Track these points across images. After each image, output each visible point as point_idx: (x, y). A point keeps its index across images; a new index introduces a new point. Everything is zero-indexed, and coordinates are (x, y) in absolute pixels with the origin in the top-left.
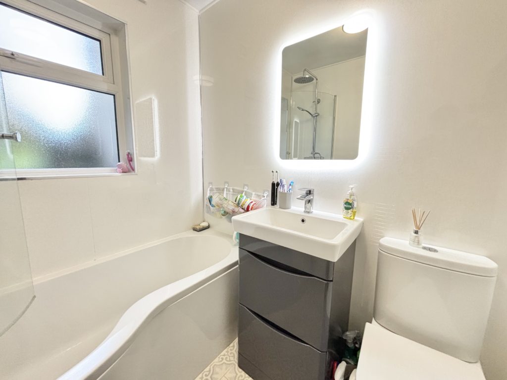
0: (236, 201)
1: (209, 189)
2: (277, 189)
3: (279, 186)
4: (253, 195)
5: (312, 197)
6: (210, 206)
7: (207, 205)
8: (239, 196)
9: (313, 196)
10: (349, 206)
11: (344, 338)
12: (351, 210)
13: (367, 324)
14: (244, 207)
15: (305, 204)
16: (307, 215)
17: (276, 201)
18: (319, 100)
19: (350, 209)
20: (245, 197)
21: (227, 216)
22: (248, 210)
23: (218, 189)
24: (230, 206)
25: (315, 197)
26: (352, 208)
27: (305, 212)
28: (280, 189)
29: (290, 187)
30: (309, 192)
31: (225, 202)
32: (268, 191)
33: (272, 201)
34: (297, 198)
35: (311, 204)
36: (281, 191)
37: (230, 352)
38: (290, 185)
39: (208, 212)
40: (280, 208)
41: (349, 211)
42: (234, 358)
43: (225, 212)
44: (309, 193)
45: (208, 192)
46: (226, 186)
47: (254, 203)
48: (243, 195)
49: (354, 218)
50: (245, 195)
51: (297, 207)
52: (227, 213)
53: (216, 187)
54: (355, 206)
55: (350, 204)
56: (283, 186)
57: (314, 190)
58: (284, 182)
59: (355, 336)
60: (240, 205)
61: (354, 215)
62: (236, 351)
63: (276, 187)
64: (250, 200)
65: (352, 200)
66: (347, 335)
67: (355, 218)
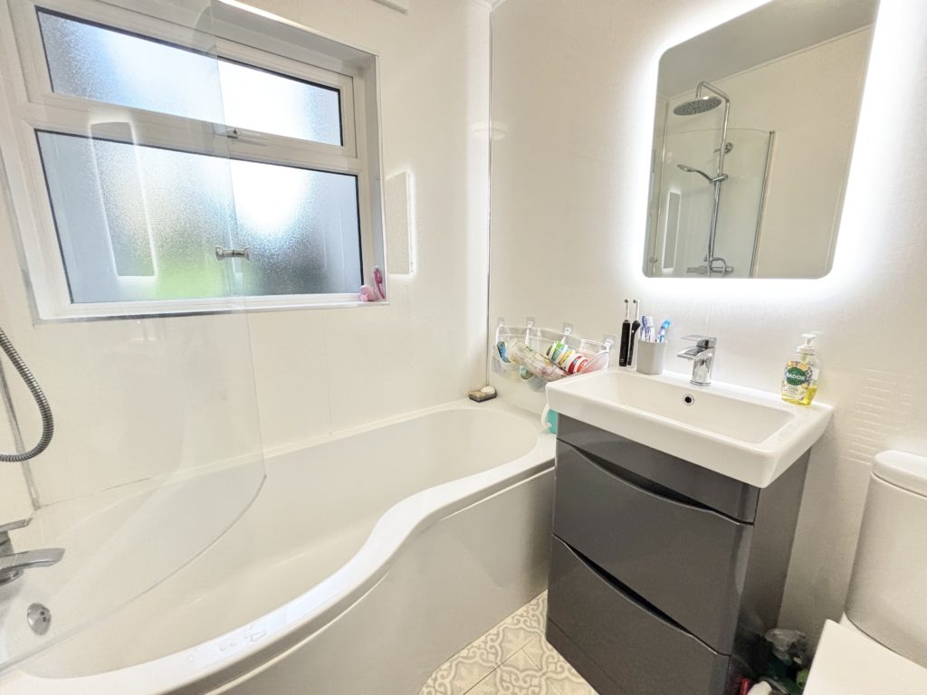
0: (548, 354)
1: (498, 329)
2: (633, 335)
3: (639, 330)
4: (582, 344)
5: (710, 355)
6: (501, 360)
7: (494, 358)
8: (555, 346)
9: (713, 353)
10: (798, 376)
11: (769, 639)
12: (805, 385)
13: (829, 624)
14: (563, 366)
15: (695, 367)
16: (698, 388)
17: (631, 358)
18: (731, 145)
19: (801, 382)
20: (566, 346)
21: (530, 379)
22: (571, 371)
23: (515, 331)
24: (538, 363)
25: (718, 355)
26: (807, 381)
27: (692, 382)
28: (640, 336)
29: (663, 333)
30: (704, 344)
31: (530, 355)
32: (614, 339)
33: (621, 358)
34: (679, 356)
35: (708, 367)
36: (643, 338)
37: (531, 612)
38: (662, 328)
39: (496, 371)
40: (639, 371)
41: (799, 387)
42: (539, 624)
43: (527, 372)
44: (706, 345)
45: (497, 334)
46: (530, 326)
47: (583, 358)
48: (562, 342)
49: (809, 404)
50: (567, 342)
51: (676, 372)
52: (532, 374)
53: (511, 327)
54: (815, 376)
55: (803, 374)
56: (647, 331)
57: (715, 339)
58: (650, 322)
59: (794, 640)
60: (557, 361)
61: (811, 398)
62: (541, 613)
63: (631, 331)
64: (577, 353)
65: (809, 364)
66: (775, 635)
67: (813, 402)
